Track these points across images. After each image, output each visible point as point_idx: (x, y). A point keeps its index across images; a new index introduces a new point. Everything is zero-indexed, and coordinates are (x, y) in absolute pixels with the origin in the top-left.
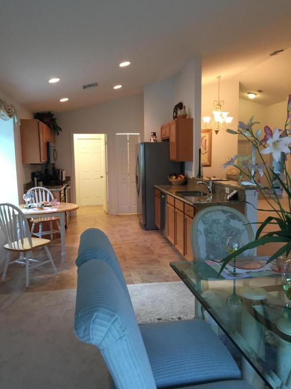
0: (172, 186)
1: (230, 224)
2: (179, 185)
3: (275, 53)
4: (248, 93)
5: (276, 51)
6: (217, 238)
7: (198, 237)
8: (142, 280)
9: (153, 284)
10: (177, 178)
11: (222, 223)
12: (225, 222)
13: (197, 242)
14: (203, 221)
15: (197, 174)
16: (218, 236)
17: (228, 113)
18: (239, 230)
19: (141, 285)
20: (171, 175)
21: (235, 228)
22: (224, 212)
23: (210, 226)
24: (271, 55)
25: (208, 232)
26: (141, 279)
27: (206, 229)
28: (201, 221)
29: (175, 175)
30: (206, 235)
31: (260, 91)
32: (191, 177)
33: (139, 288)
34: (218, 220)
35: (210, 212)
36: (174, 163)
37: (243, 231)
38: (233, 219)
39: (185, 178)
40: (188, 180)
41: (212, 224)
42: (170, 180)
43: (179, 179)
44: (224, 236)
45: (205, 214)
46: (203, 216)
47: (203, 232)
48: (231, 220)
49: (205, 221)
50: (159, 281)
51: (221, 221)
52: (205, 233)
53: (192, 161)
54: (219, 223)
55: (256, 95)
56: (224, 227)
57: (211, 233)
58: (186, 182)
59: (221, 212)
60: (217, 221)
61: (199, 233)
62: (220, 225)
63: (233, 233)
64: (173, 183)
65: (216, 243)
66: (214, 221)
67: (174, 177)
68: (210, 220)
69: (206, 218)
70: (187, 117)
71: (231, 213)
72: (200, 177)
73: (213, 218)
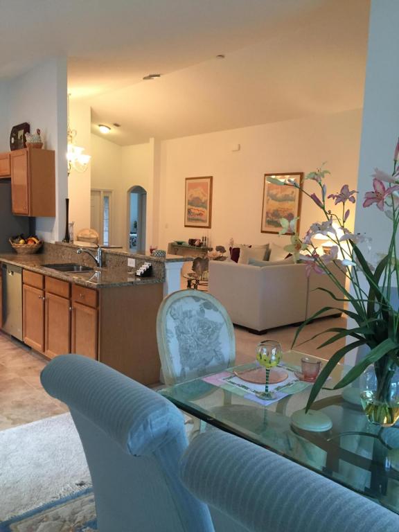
0: (18, 256)
1: (206, 316)
2: (30, 253)
3: (151, 77)
4: (100, 126)
5: (152, 74)
6: (191, 340)
7: (169, 341)
8: (11, 421)
9: (36, 423)
10: (26, 243)
11: (195, 316)
12: (198, 314)
13: (168, 350)
14: (172, 316)
15: (63, 236)
16: (192, 336)
17: (83, 149)
18: (215, 323)
19: (15, 429)
20: (17, 237)
21: (212, 322)
22: (197, 299)
23: (182, 322)
24: (145, 78)
25: (180, 332)
26: (8, 418)
27: (178, 327)
28: (169, 314)
29: (23, 238)
30: (178, 337)
31: (117, 125)
32: (53, 242)
33: (14, 436)
34: (190, 311)
35: (179, 300)
36: (20, 218)
37: (221, 324)
38: (208, 309)
39: (40, 243)
40: (46, 246)
41: (184, 319)
42: (14, 245)
43: (30, 244)
44: (199, 335)
45: (172, 303)
46: (170, 307)
47: (174, 332)
48: (205, 309)
49: (175, 314)
50: (43, 417)
51: (194, 313)
52: (176, 333)
53: (54, 216)
54: (191, 317)
55: (110, 129)
56: (199, 321)
57: (183, 333)
58: (41, 249)
59: (191, 299)
60: (189, 313)
61: (169, 335)
62: (192, 319)
63: (210, 330)
64: (21, 251)
65: (190, 346)
66: (185, 314)
67: (22, 241)
68: (180, 313)
69: (174, 309)
70: (43, 148)
71: (204, 300)
72: (68, 242)
73: (184, 310)
